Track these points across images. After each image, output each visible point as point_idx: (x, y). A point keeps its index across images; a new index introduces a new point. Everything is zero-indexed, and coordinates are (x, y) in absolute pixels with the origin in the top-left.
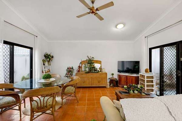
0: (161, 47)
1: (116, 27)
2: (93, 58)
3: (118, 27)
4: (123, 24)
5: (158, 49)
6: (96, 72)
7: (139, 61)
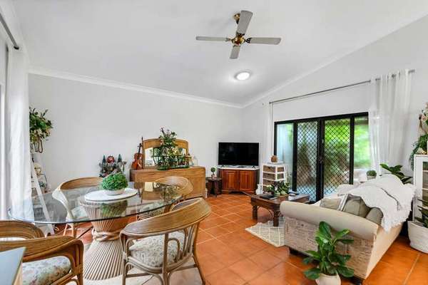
0: (295, 123)
1: (235, 77)
2: (173, 134)
3: (239, 77)
4: (249, 72)
5: (290, 127)
6: (182, 166)
7: (258, 144)
